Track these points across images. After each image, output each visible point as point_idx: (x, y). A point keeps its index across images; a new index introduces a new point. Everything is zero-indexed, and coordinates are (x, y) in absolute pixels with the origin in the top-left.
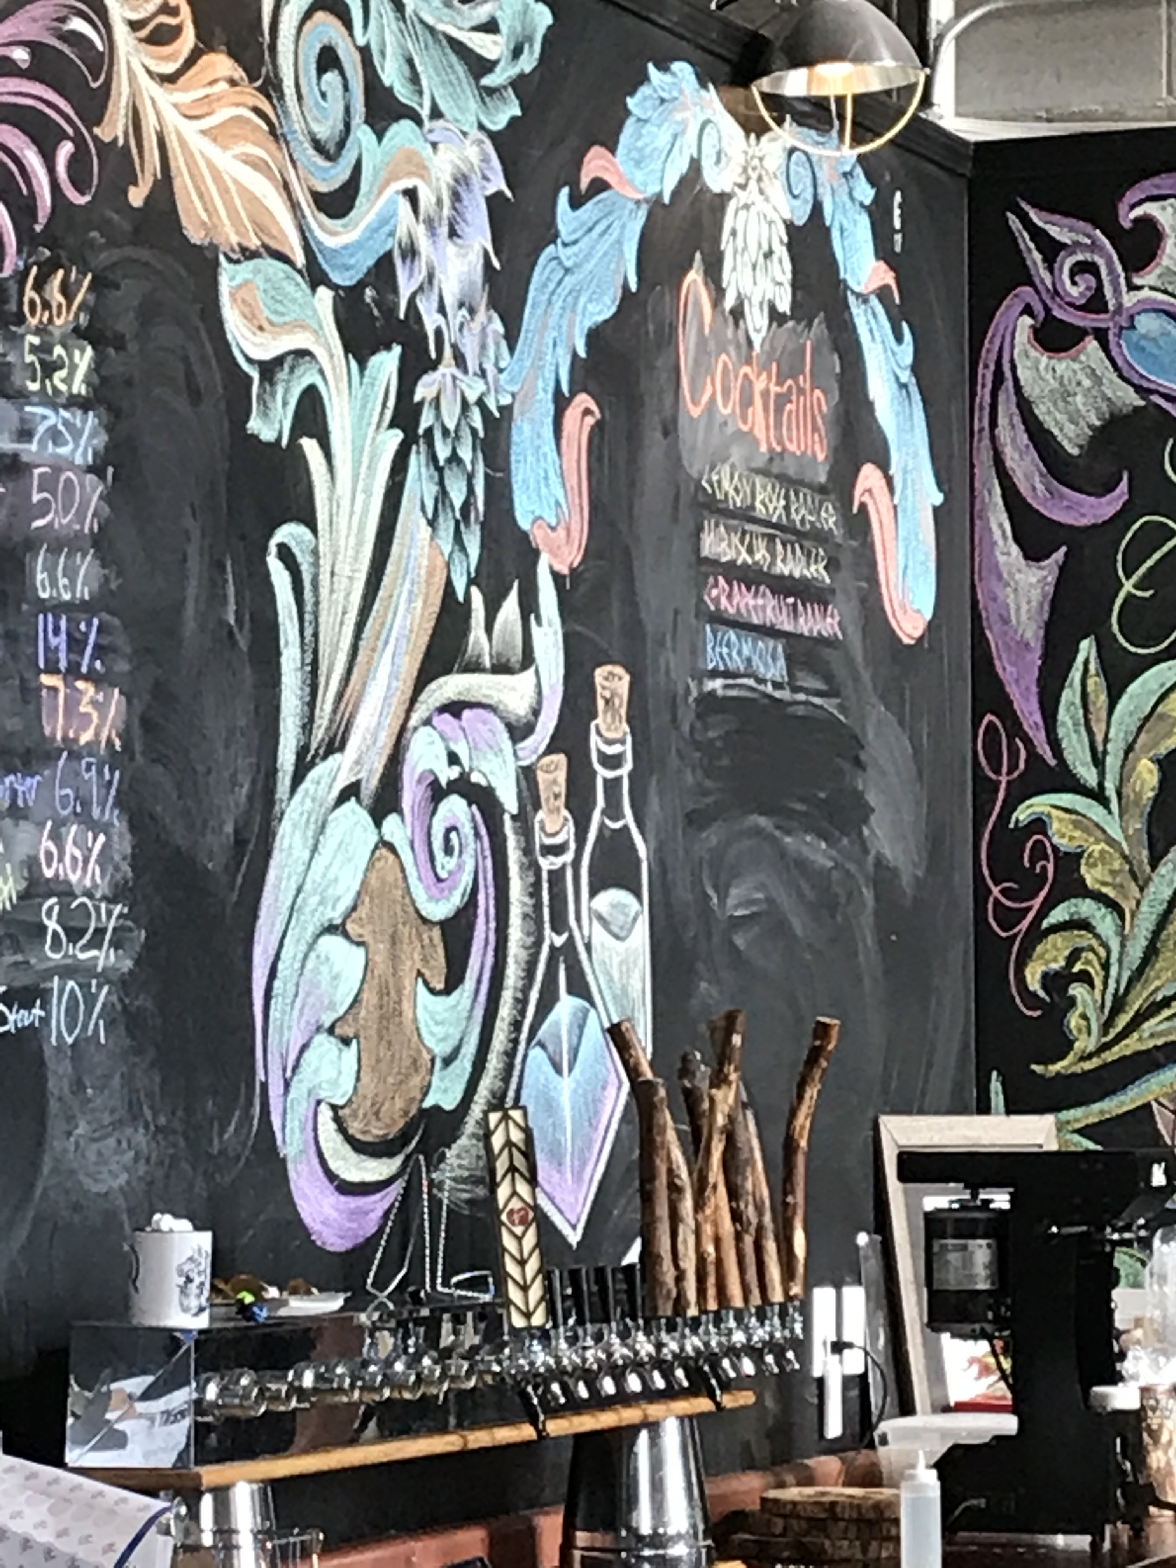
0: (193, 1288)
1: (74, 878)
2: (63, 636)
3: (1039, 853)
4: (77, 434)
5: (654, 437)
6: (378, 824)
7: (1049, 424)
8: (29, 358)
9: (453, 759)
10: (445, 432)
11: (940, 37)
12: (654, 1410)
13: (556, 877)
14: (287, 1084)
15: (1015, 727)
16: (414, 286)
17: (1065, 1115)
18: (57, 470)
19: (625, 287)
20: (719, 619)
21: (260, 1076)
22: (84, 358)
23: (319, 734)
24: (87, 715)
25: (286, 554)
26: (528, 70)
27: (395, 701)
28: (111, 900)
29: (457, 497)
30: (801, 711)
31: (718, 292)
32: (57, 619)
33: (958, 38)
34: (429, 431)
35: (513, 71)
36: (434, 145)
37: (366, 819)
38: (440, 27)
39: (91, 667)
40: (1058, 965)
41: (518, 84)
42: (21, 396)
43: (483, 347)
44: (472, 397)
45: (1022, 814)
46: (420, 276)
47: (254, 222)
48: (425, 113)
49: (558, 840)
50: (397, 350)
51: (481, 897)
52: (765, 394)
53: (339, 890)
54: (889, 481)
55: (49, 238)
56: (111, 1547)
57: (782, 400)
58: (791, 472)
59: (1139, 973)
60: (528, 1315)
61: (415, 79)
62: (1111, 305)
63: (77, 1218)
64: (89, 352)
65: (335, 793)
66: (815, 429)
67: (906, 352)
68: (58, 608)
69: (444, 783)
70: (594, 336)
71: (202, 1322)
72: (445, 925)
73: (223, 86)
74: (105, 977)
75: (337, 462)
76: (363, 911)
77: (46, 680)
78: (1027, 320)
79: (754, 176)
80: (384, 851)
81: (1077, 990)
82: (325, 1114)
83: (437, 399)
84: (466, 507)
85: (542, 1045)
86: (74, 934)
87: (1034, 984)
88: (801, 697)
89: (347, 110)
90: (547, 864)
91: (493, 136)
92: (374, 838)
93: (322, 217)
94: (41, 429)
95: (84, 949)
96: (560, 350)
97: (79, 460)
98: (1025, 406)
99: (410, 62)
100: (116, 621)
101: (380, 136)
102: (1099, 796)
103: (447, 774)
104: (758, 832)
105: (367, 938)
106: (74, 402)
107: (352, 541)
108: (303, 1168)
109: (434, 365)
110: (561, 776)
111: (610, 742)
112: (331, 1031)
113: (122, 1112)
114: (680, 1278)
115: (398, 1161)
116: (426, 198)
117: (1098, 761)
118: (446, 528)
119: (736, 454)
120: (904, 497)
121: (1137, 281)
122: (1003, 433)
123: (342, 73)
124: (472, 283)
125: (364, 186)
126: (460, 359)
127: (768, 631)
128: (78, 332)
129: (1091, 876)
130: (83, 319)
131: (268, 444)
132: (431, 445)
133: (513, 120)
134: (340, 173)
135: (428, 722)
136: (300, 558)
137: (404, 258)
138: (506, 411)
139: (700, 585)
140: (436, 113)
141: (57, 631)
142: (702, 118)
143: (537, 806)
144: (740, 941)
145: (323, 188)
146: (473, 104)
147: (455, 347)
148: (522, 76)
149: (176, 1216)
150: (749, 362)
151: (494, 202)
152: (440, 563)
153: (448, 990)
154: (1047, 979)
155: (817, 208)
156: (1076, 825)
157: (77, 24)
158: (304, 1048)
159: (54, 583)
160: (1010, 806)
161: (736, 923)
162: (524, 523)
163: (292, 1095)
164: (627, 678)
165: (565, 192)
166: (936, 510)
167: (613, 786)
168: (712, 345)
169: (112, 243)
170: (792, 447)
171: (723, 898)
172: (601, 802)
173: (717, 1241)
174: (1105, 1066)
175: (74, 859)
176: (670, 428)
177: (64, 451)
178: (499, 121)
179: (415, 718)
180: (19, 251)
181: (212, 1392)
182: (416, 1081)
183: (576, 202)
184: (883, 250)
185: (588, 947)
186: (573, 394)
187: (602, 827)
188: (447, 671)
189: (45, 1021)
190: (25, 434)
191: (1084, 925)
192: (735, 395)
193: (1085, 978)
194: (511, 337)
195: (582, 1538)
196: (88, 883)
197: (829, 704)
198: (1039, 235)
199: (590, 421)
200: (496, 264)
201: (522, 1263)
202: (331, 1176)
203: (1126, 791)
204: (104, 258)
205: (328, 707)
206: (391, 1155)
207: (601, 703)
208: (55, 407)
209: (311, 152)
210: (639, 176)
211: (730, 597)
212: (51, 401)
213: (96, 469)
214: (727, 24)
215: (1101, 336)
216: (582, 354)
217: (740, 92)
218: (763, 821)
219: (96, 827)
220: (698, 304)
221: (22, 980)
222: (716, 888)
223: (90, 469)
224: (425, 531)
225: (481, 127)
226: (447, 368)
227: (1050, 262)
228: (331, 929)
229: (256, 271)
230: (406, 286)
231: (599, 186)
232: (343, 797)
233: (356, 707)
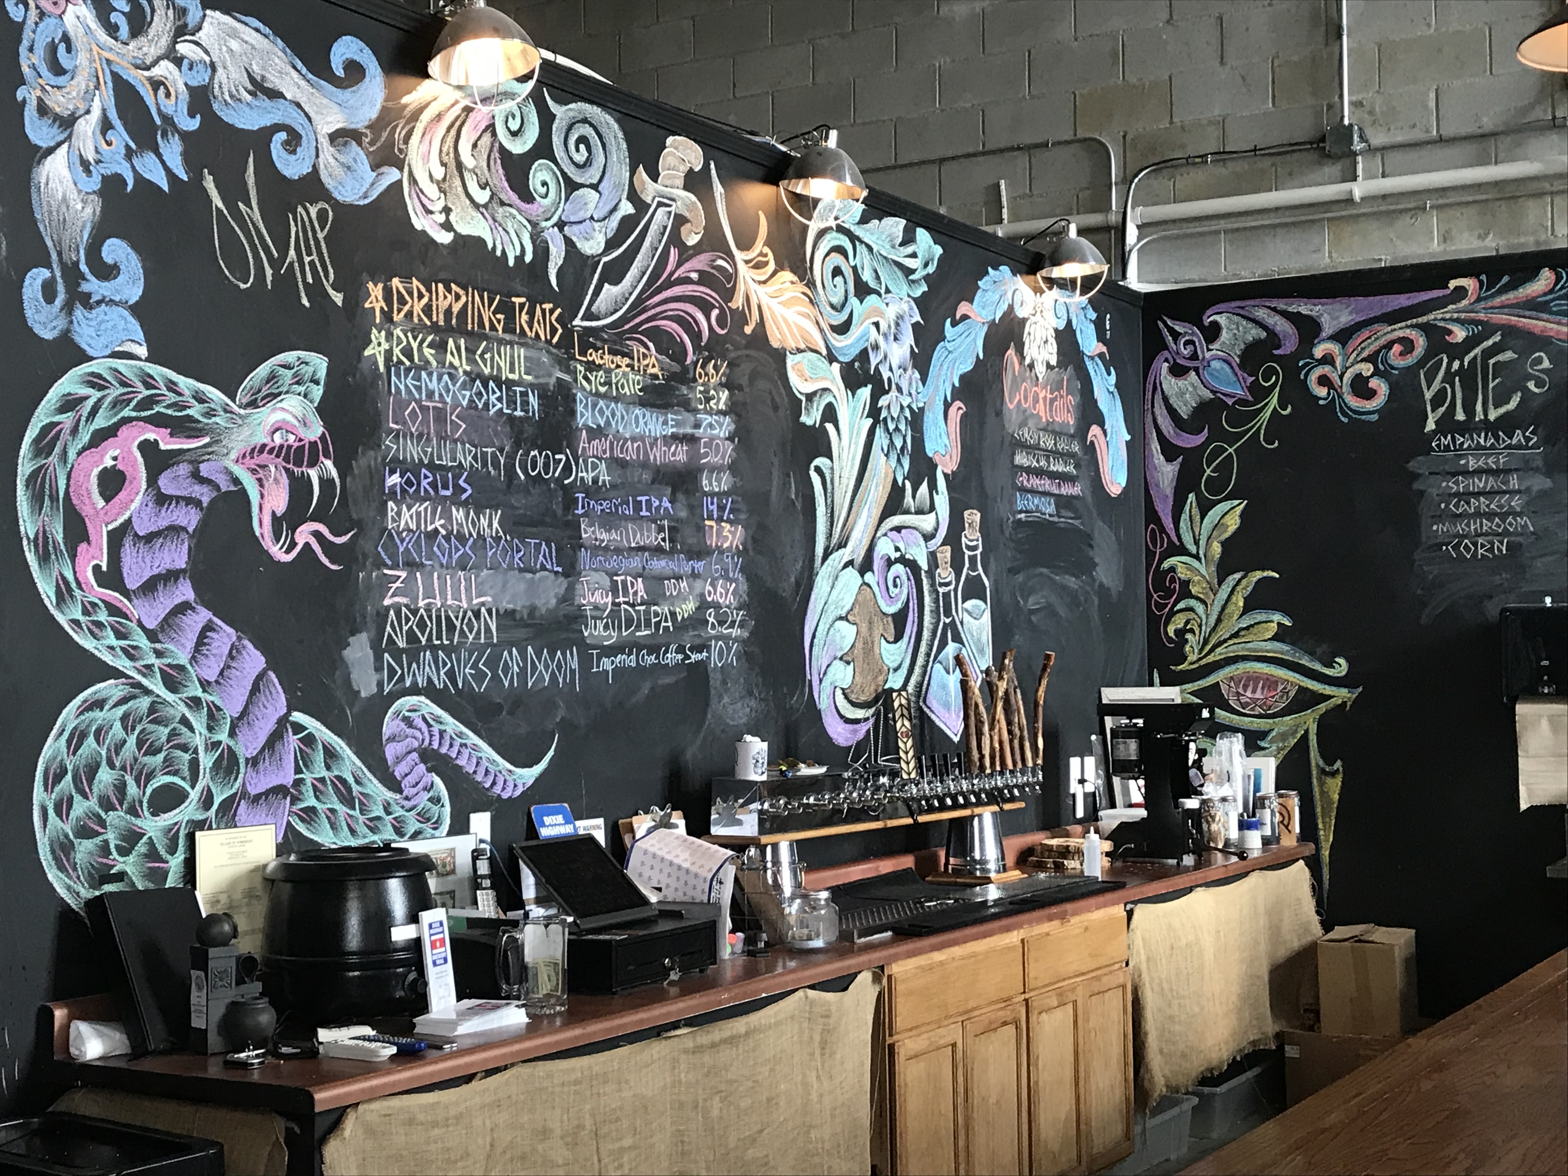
0: (759, 765)
1: (721, 601)
2: (715, 505)
3: (1173, 579)
4: (721, 425)
5: (991, 419)
6: (862, 576)
7: (1175, 406)
8: (699, 396)
9: (897, 549)
10: (893, 418)
11: (1130, 251)
12: (977, 811)
13: (946, 595)
14: (821, 681)
15: (1163, 530)
16: (878, 361)
17: (1185, 687)
18: (712, 439)
19: (978, 356)
20: (1024, 490)
21: (808, 677)
22: (724, 395)
23: (834, 541)
24: (727, 537)
25: (818, 470)
26: (931, 272)
27: (870, 527)
28: (739, 609)
29: (898, 443)
30: (1062, 525)
31: (1022, 358)
32: (712, 499)
33: (1138, 250)
34: (885, 419)
35: (925, 273)
36: (887, 304)
37: (856, 574)
38: (890, 256)
39: (728, 518)
40: (1180, 626)
41: (927, 278)
42: (695, 411)
43: (910, 384)
44: (905, 404)
45: (1166, 565)
46: (881, 356)
47: (802, 337)
48: (883, 291)
49: (947, 580)
50: (870, 387)
51: (911, 604)
52: (1045, 398)
53: (844, 603)
54: (1105, 433)
55: (707, 347)
56: (710, 870)
57: (1052, 401)
58: (1057, 429)
59: (1214, 629)
60: (909, 774)
61: (878, 278)
62: (1201, 357)
63: (723, 736)
64: (727, 392)
65: (842, 564)
66: (1069, 411)
67: (1113, 379)
68: (712, 494)
69: (893, 559)
70: (962, 378)
71: (764, 778)
72: (894, 616)
73: (789, 284)
74: (735, 640)
75: (842, 432)
76: (856, 611)
77: (707, 523)
78: (1166, 364)
79: (1039, 311)
80: (865, 587)
81: (1189, 636)
82: (839, 692)
83: (889, 407)
84: (903, 448)
85: (940, 663)
86: (721, 623)
87: (1171, 634)
88: (1062, 520)
89: (846, 291)
90: (941, 590)
91: (915, 299)
92: (861, 582)
93: (835, 335)
94: (704, 424)
95: (726, 629)
96: (947, 384)
97: (722, 435)
98: (1165, 399)
99: (876, 271)
100: (740, 499)
101: (861, 302)
102: (1197, 557)
103: (894, 555)
104: (1041, 574)
105: (858, 621)
106: (720, 412)
107: (849, 463)
108: (829, 714)
109: (887, 392)
110: (948, 555)
111: (972, 541)
112: (841, 659)
113: (744, 693)
114: (982, 757)
115: (873, 709)
116: (883, 326)
117: (1197, 543)
118: (894, 457)
119: (1031, 423)
120: (1111, 437)
121: (1211, 347)
122: (1157, 410)
123: (844, 277)
124: (905, 359)
125: (854, 322)
126: (899, 390)
127: (1045, 494)
128: (722, 385)
129: (1194, 590)
130: (724, 379)
131: (810, 427)
132: (886, 424)
133: (924, 293)
134: (843, 317)
135: (885, 535)
136: (825, 471)
137: (873, 350)
138: (922, 410)
139: (1014, 476)
140: (888, 291)
141: (712, 503)
142: (1013, 288)
143: (937, 567)
144: (1034, 618)
145: (835, 323)
146: (905, 287)
147: (897, 385)
148: (928, 275)
149: (753, 735)
150: (1037, 385)
151: (916, 326)
152: (891, 471)
153: (896, 641)
154: (1176, 631)
155: (1069, 322)
156: (1188, 569)
157: (720, 262)
158: (828, 666)
159: (711, 484)
160: (1161, 562)
161: (1032, 612)
162: (930, 454)
163: (823, 684)
164: (979, 515)
165: (949, 320)
166: (1127, 442)
167: (973, 559)
168: (1019, 379)
169: (737, 349)
170: (1058, 419)
171: (1026, 601)
172: (967, 565)
173: (1001, 743)
174: (1200, 667)
175: (721, 594)
176: (999, 414)
177: (715, 432)
178: (918, 293)
179: (879, 534)
180: (694, 353)
181: (766, 806)
182: (881, 678)
183: (954, 324)
184: (1101, 338)
185: (962, 623)
186: (953, 401)
187: (968, 574)
188: (894, 514)
189: (709, 658)
190: (697, 426)
191: (1191, 609)
192: (1030, 399)
193: (1192, 631)
194: (924, 380)
195: (952, 860)
196: (728, 602)
197: (1076, 522)
198: (1172, 331)
199: (961, 412)
200: (916, 350)
201: (907, 753)
202: (842, 716)
203: (1209, 554)
204: (733, 355)
205: (839, 530)
206: (870, 707)
207: (967, 525)
208: (711, 415)
209: (829, 309)
210: (984, 313)
211: (1028, 481)
212: (710, 413)
213: (730, 438)
214: (1026, 250)
215: (1196, 370)
216: (957, 385)
217: (1032, 277)
218: (1044, 570)
219: (731, 581)
220: (1013, 363)
221: (698, 641)
222: (1022, 596)
223: (727, 439)
224: (884, 458)
225: (909, 296)
226: (894, 393)
227: (1175, 340)
228: (841, 618)
229: (804, 357)
230: (874, 361)
231: (965, 317)
232: (846, 566)
233: (852, 529)
